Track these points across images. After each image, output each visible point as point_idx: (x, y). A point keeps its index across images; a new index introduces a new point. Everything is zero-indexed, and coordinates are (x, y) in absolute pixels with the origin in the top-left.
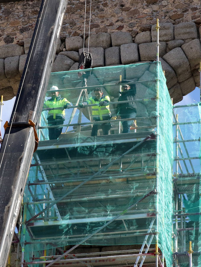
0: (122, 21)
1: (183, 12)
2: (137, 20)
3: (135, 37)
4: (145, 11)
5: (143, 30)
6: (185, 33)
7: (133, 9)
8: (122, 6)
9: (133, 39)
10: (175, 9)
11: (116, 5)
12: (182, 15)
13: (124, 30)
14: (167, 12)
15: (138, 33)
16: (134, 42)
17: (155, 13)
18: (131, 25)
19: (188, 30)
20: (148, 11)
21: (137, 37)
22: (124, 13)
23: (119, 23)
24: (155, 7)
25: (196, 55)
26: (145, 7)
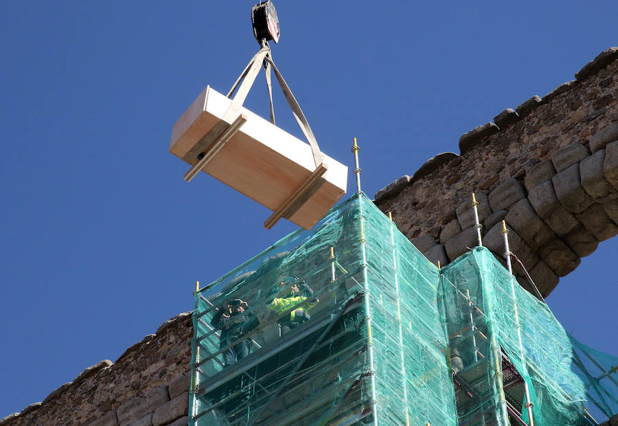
0: (418, 223)
1: (498, 172)
2: (436, 213)
3: (439, 236)
4: (446, 197)
5: (446, 222)
6: (505, 199)
7: (430, 201)
8: (415, 204)
9: (437, 240)
10: (486, 175)
11: (406, 208)
12: (497, 177)
13: (422, 234)
14: (477, 183)
15: (441, 230)
16: (439, 243)
17: (460, 193)
18: (431, 223)
19: (507, 193)
20: (450, 194)
21: (441, 235)
22: (419, 213)
23: (415, 228)
24: (459, 185)
25: (525, 220)
26: (445, 191)
